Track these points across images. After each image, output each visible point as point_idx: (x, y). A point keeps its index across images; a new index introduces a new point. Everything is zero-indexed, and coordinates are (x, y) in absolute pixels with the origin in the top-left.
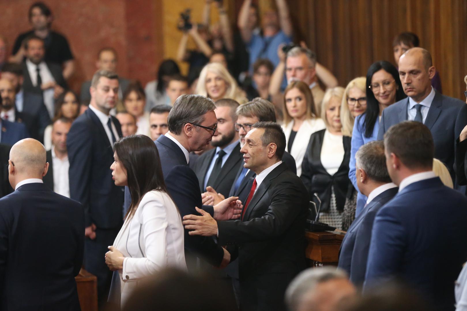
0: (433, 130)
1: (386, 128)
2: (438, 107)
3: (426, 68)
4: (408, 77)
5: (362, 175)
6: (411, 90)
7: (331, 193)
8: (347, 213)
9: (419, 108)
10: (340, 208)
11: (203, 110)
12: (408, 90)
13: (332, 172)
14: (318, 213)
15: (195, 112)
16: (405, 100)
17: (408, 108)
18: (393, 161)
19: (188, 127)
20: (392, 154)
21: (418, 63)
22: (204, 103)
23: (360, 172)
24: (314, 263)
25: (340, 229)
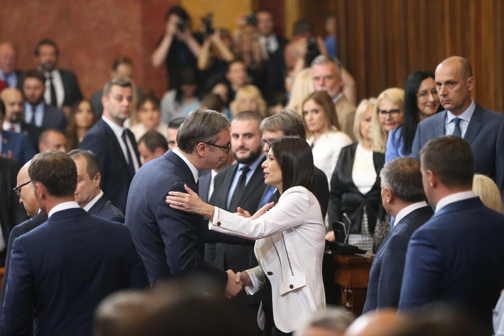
0: (473, 145)
1: (422, 143)
2: (478, 121)
3: (465, 78)
4: (444, 88)
5: (388, 194)
6: (448, 102)
7: (362, 213)
8: (378, 235)
9: (458, 122)
10: (372, 230)
11: (217, 128)
12: (444, 102)
13: (364, 190)
14: (347, 235)
15: (209, 131)
16: (443, 113)
17: (446, 121)
18: (430, 178)
19: (201, 147)
20: (429, 171)
21: (455, 73)
22: (218, 121)
23: (386, 191)
24: (342, 289)
25: (372, 252)
